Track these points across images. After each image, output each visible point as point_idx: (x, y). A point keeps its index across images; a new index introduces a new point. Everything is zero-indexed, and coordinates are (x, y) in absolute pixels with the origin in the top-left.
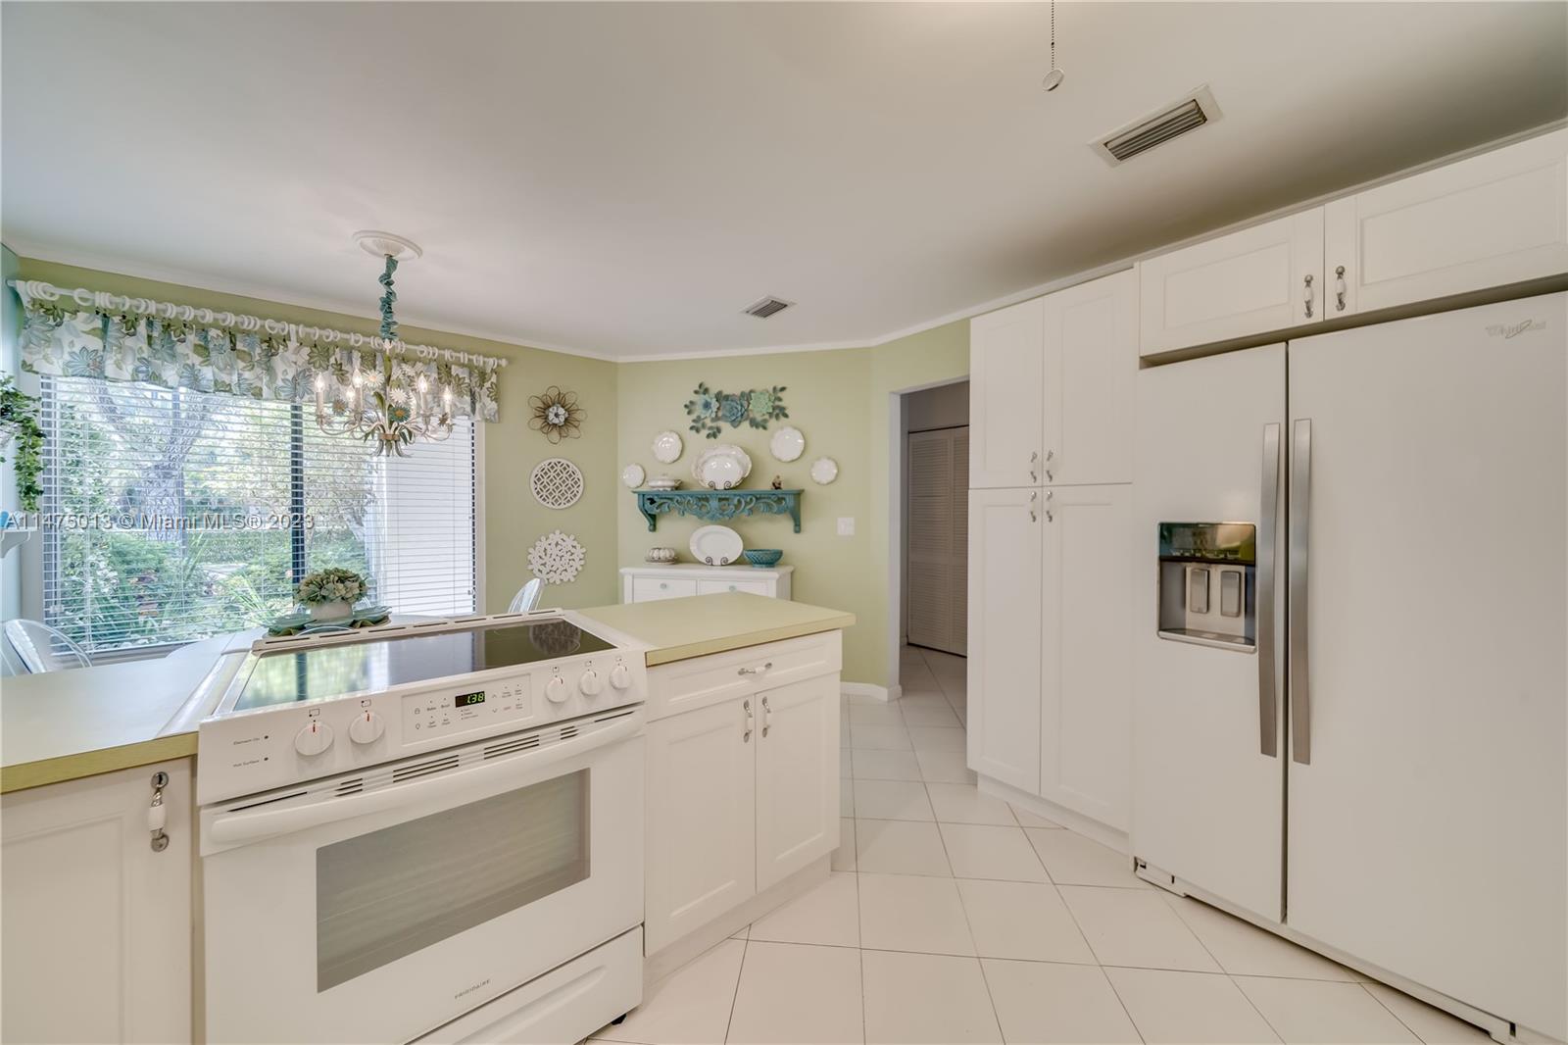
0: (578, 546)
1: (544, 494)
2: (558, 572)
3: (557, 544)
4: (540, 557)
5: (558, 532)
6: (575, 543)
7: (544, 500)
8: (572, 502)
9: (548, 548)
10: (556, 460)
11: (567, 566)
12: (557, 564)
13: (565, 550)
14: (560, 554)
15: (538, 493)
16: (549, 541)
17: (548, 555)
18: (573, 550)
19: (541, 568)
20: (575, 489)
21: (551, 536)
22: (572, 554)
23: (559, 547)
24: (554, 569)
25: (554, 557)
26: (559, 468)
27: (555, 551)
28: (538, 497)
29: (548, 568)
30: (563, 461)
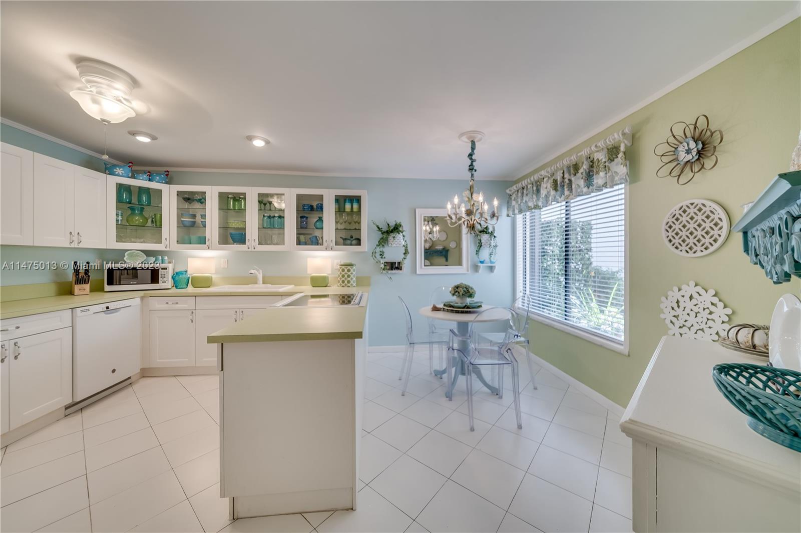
0: (721, 305)
1: (677, 241)
2: (693, 329)
3: (691, 298)
4: (673, 308)
5: (692, 284)
6: (715, 300)
7: (677, 248)
8: (711, 249)
9: (681, 300)
10: (688, 203)
11: (703, 326)
12: (692, 320)
13: (701, 306)
14: (696, 309)
15: (670, 241)
16: (682, 293)
17: (682, 308)
18: (712, 308)
19: (674, 320)
20: (716, 232)
21: (684, 287)
22: (711, 313)
23: (694, 301)
24: (688, 324)
25: (688, 310)
26: (692, 211)
27: (689, 305)
28: (669, 245)
29: (681, 323)
30: (696, 201)
